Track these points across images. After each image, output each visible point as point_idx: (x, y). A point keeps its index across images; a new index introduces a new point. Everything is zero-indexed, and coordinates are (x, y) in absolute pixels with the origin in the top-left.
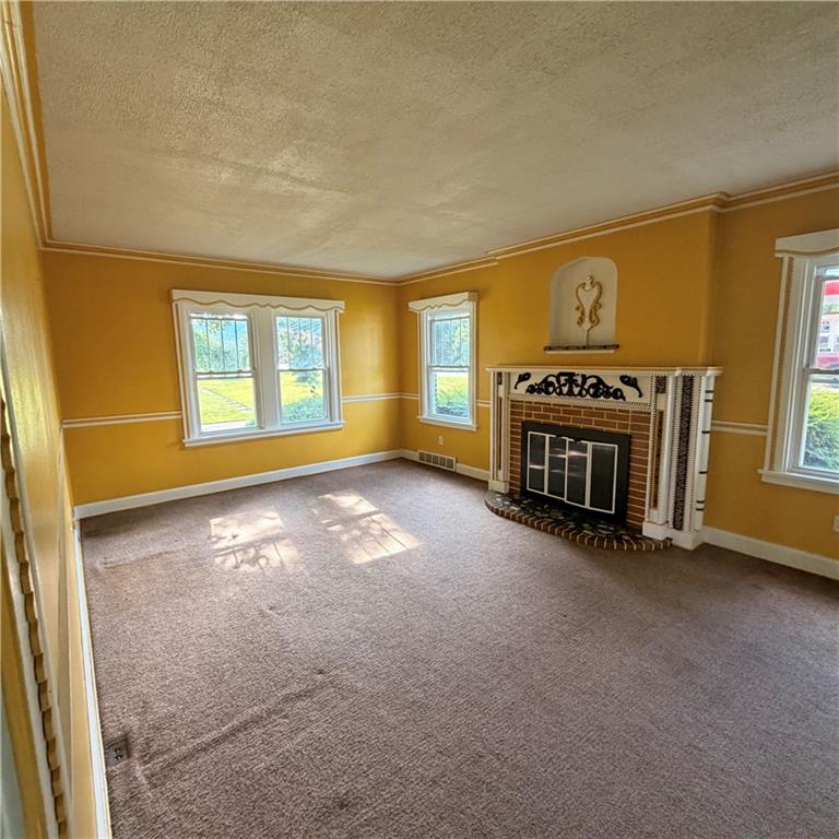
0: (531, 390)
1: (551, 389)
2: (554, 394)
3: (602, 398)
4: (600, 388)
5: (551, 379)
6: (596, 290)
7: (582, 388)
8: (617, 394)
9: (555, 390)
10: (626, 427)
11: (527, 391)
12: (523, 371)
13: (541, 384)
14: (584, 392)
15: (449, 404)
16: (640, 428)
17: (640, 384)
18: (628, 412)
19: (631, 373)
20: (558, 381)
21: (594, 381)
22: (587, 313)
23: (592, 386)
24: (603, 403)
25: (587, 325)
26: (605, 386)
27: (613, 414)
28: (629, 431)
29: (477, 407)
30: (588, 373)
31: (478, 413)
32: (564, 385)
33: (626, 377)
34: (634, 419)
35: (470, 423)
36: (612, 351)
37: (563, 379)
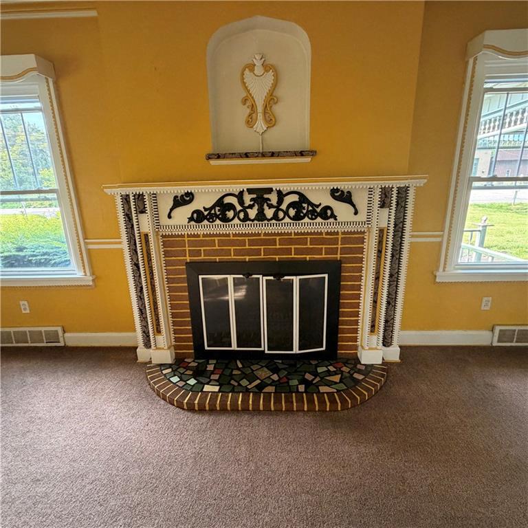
0: (198, 217)
1: (230, 214)
2: (236, 221)
3: (306, 220)
4: (303, 207)
5: (228, 200)
6: (270, 76)
7: (278, 209)
8: (326, 213)
9: (236, 214)
10: (334, 251)
11: (191, 219)
12: (181, 190)
13: (213, 207)
14: (281, 215)
15: (20, 249)
16: (351, 251)
17: (355, 199)
18: (337, 233)
19: (344, 185)
20: (241, 202)
21: (295, 198)
22: (260, 109)
23: (292, 205)
24: (308, 225)
25: (260, 125)
26: (310, 203)
27: (318, 238)
28: (339, 256)
29: (89, 252)
30: (285, 187)
31: (91, 259)
32: (251, 207)
33: (337, 190)
34: (344, 241)
35: (79, 274)
36: (307, 160)
37: (247, 199)
